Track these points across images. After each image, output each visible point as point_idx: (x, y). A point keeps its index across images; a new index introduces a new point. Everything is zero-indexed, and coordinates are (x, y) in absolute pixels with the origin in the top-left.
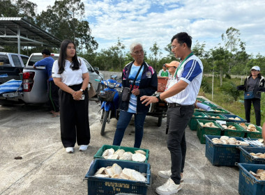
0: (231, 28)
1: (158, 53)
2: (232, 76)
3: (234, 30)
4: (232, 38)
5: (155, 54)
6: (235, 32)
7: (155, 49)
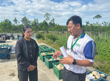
0: (47, 13)
1: (18, 22)
2: (49, 32)
3: (48, 14)
4: (48, 17)
5: (16, 23)
6: (48, 15)
7: (16, 20)
